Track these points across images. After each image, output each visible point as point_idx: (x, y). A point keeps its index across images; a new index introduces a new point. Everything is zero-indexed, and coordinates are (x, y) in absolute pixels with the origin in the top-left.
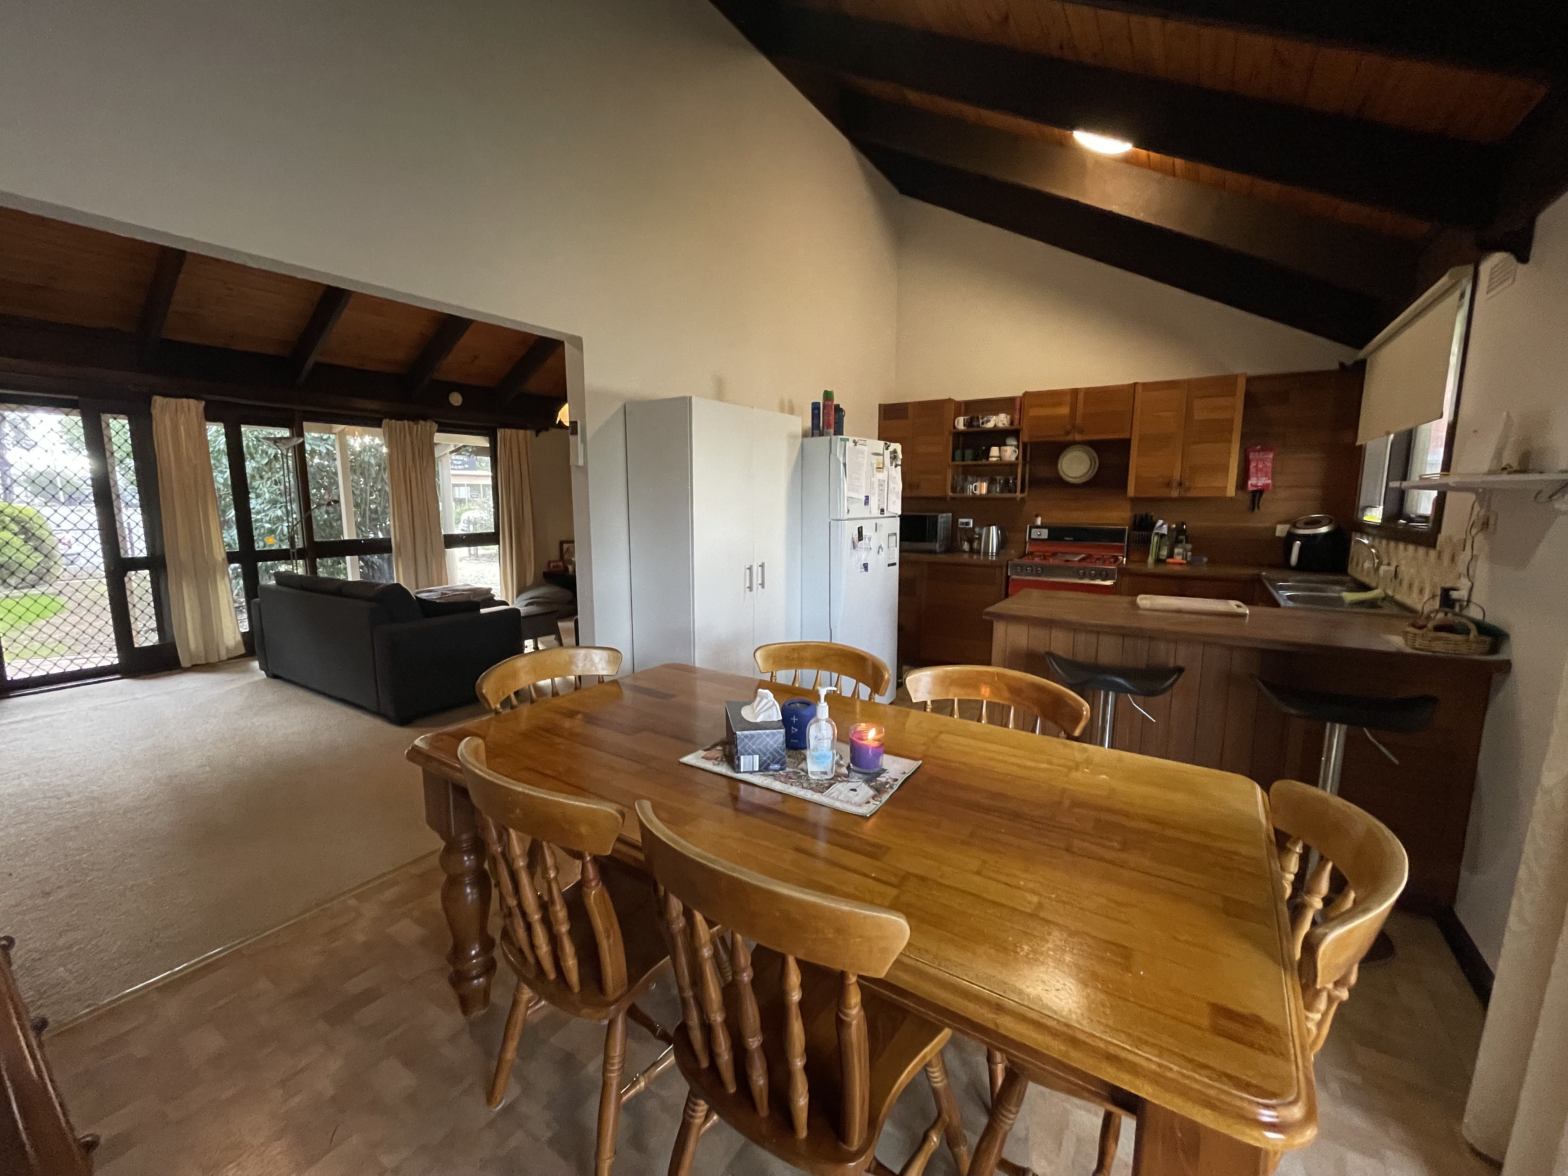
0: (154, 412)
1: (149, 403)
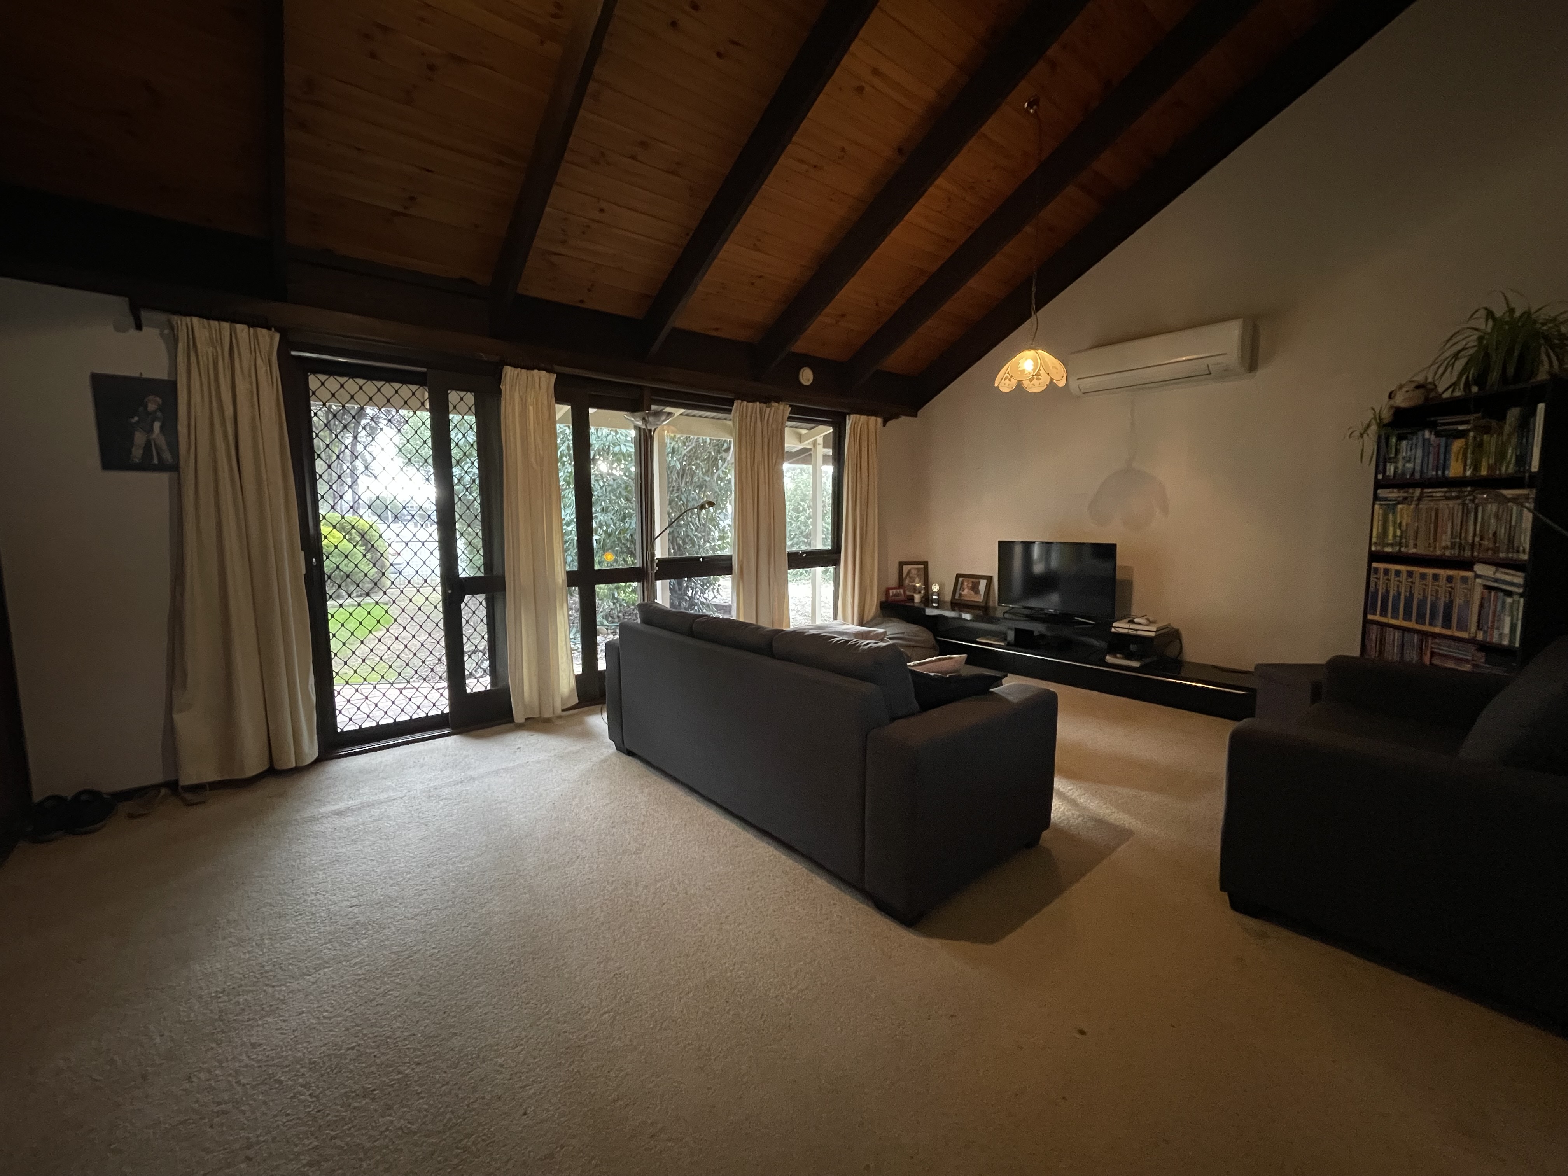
0: (502, 387)
1: (498, 378)
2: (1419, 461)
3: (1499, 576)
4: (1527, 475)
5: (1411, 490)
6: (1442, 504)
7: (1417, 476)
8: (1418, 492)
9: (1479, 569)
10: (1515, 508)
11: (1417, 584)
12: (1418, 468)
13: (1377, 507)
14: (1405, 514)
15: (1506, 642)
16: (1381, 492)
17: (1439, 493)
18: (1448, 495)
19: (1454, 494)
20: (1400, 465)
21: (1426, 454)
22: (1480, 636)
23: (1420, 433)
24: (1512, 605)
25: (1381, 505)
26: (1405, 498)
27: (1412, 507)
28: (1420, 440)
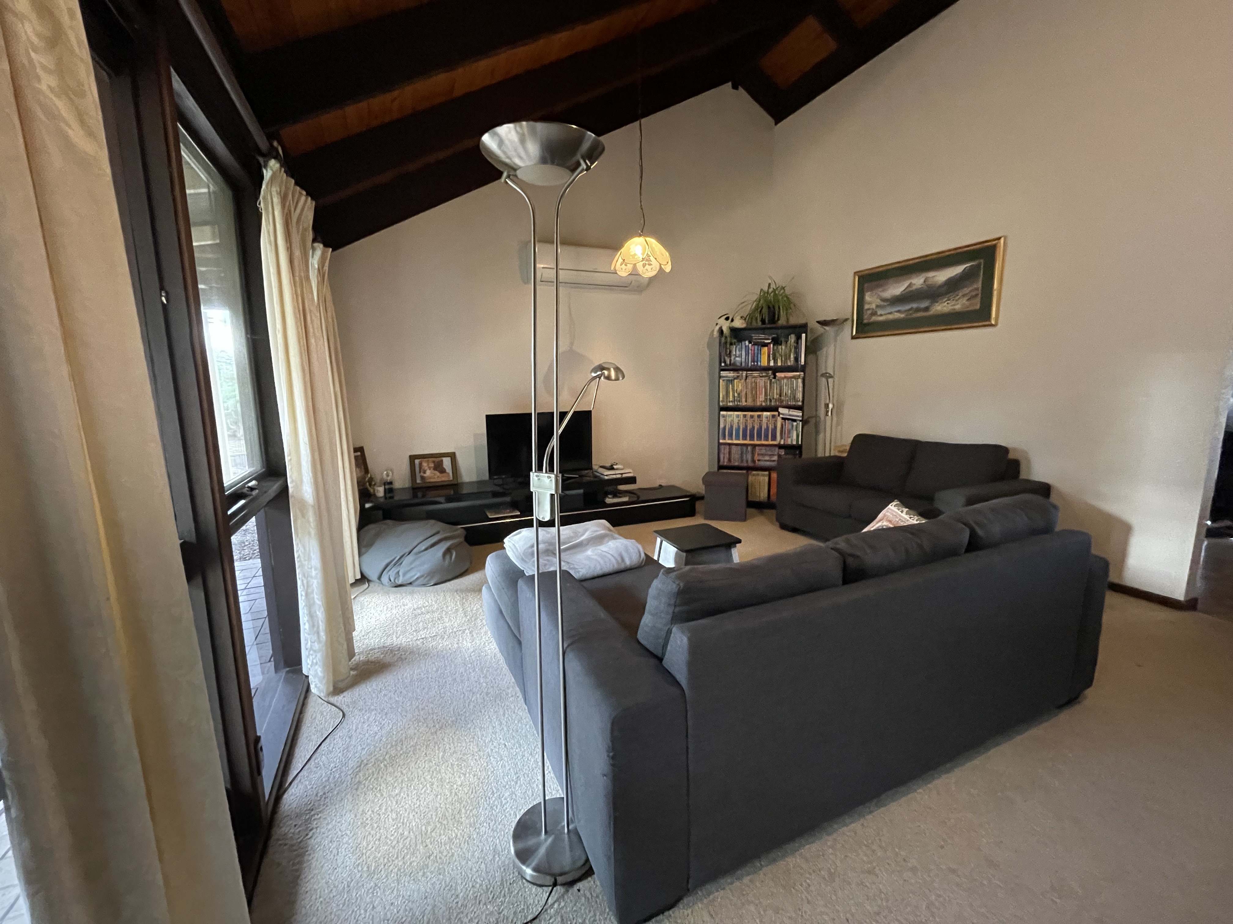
2: (743, 357)
3: (791, 413)
4: (800, 366)
5: (741, 372)
6: (758, 380)
7: (743, 364)
8: (744, 373)
9: (781, 410)
10: (795, 381)
11: (749, 421)
12: (743, 360)
13: (721, 381)
14: (739, 385)
15: (794, 443)
16: (723, 373)
17: (756, 374)
18: (761, 375)
19: (764, 374)
20: (733, 358)
21: (747, 354)
22: (782, 443)
23: (743, 343)
24: (797, 425)
25: (724, 380)
26: (738, 376)
27: (743, 381)
28: (744, 346)
